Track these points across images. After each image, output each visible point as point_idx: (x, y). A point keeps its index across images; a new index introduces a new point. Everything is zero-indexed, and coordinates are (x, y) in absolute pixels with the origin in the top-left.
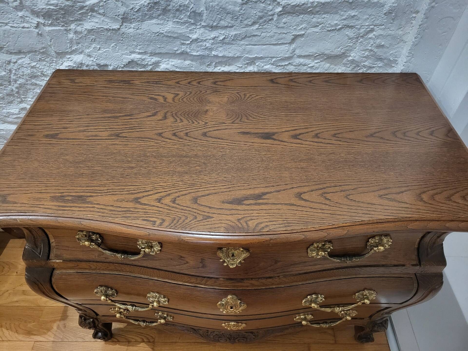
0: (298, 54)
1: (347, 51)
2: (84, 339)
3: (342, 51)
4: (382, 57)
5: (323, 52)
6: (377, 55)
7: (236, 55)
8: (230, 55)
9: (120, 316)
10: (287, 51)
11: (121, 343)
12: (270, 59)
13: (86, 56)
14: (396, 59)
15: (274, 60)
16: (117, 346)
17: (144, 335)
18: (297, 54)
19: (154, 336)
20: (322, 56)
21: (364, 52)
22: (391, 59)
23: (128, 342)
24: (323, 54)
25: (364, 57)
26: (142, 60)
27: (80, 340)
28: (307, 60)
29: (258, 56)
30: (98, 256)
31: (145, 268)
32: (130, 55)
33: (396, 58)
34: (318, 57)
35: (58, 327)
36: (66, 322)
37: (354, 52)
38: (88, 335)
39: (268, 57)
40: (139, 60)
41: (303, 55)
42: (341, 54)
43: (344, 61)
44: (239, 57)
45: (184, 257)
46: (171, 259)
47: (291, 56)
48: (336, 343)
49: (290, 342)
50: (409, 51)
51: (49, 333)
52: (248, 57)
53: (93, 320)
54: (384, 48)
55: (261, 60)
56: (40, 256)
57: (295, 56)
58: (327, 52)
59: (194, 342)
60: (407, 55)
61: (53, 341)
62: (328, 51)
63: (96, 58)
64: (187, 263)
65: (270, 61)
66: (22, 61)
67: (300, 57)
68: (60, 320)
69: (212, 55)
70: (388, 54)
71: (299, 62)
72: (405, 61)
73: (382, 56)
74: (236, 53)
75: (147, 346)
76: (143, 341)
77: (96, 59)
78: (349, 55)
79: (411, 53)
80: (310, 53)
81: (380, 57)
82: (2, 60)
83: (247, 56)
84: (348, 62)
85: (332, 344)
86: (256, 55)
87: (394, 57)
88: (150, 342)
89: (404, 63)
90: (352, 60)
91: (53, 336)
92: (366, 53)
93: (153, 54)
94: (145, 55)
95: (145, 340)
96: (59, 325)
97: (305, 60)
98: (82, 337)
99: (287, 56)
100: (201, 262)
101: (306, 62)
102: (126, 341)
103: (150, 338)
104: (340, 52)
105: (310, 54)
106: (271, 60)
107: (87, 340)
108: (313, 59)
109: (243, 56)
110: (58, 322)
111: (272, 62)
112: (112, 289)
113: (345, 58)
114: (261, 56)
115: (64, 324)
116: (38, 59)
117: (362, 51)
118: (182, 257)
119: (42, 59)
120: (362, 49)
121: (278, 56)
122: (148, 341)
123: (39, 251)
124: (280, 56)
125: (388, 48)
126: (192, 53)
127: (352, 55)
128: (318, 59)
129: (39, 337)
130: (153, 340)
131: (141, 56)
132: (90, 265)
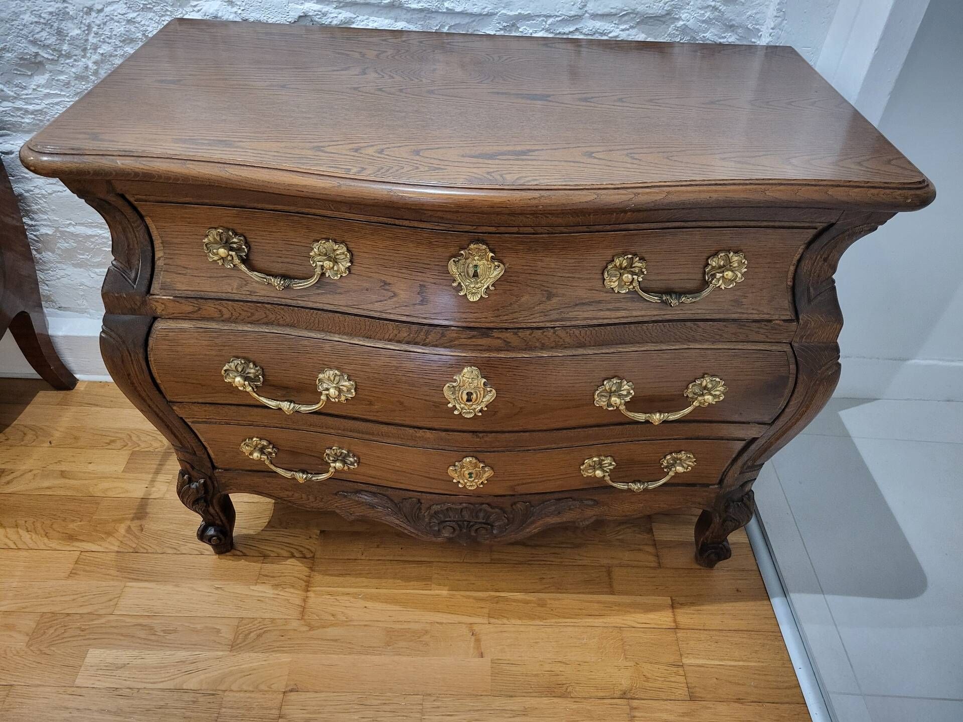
0: (592, 12)
1: (675, 8)
2: (179, 551)
3: (665, 8)
4: (734, 23)
5: (633, 7)
6: (726, 19)
7: (486, 10)
8: (475, 10)
9: (259, 456)
10: (572, 3)
11: (248, 557)
12: (543, 20)
13: (226, 4)
14: (757, 27)
15: (549, 22)
16: (243, 563)
17: (294, 547)
18: (589, 11)
19: (313, 549)
20: (631, 15)
21: (703, 12)
22: (749, 26)
23: (264, 557)
24: (634, 12)
25: (703, 22)
26: (323, 14)
27: (170, 551)
28: (608, 24)
29: (523, 12)
30: (237, 289)
31: (320, 312)
32: (302, 3)
33: (758, 24)
34: (626, 18)
35: (129, 529)
36: (143, 522)
37: (686, 11)
38: (186, 544)
39: (539, 16)
40: (317, 15)
41: (599, 12)
42: (664, 13)
43: (670, 29)
44: (490, 15)
45: (390, 284)
46: (367, 290)
47: (580, 14)
48: (660, 566)
49: (574, 564)
50: (777, 7)
51: (111, 539)
52: (505, 15)
53: (205, 481)
54: (737, 4)
55: (529, 21)
56: (135, 286)
57: (587, 15)
58: (640, 8)
59: (391, 560)
60: (775, 14)
61: (118, 552)
62: (642, 6)
63: (242, 8)
64: (395, 295)
65: (544, 23)
66: (112, 8)
67: (594, 16)
68: (133, 519)
69: (445, 10)
70: (744, 17)
71: (594, 27)
72: (772, 26)
73: (734, 20)
74: (485, 5)
75: (301, 565)
76: (293, 556)
77: (243, 10)
78: (677, 16)
79: (781, 11)
80: (612, 8)
81: (731, 23)
82: (77, 5)
83: (504, 11)
84: (677, 30)
85: (654, 568)
86: (519, 11)
87: (754, 22)
88: (305, 558)
89: (771, 31)
90: (684, 27)
91: (117, 543)
92: (707, 15)
93: (341, 5)
94: (328, 5)
95: (297, 555)
96: (129, 527)
97: (603, 23)
98: (174, 547)
99: (573, 13)
100: (418, 293)
101: (606, 28)
102: (260, 555)
103: (305, 551)
104: (663, 9)
105: (612, 11)
106: (546, 22)
107: (184, 552)
108: (616, 22)
109: (497, 13)
110: (128, 523)
111: (547, 26)
112: (256, 367)
113: (672, 23)
114: (529, 12)
115: (141, 526)
116: (142, 6)
117: (700, 9)
118: (386, 283)
119: (148, 6)
120: (700, 6)
121: (558, 14)
122: (301, 556)
123: (133, 275)
124: (560, 12)
125: (743, 4)
126: (409, 5)
127: (683, 16)
128: (625, 22)
129: (90, 544)
130: (311, 555)
131: (322, 6)
132: (220, 308)
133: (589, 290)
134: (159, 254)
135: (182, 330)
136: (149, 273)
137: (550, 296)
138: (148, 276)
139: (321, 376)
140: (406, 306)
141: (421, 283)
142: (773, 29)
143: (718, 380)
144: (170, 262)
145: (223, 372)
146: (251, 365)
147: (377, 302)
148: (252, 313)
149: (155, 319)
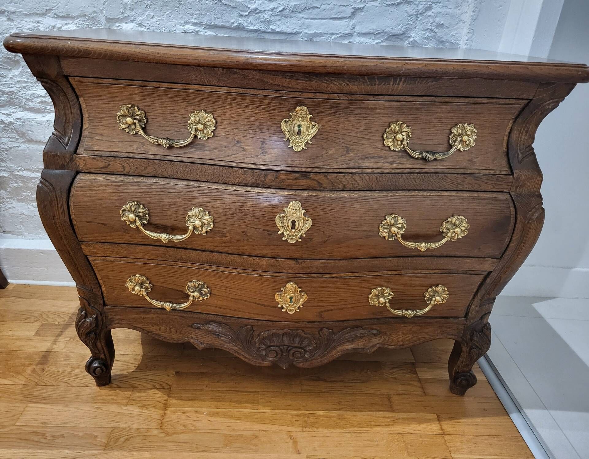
0: (358, 31)
1: (408, 30)
2: (70, 384)
3: (402, 30)
4: (443, 39)
5: (383, 29)
6: (438, 37)
7: (295, 30)
8: (288, 30)
9: (139, 289)
10: (347, 26)
11: (121, 388)
12: (329, 36)
13: (137, 25)
14: (457, 42)
15: (333, 37)
16: (117, 392)
17: (156, 382)
18: (357, 31)
19: (170, 383)
20: (382, 34)
21: (424, 33)
22: (452, 41)
23: (134, 388)
24: (383, 32)
25: (425, 38)
26: (196, 32)
27: (63, 384)
28: (368, 40)
29: (317, 31)
30: (137, 149)
31: (192, 164)
32: (184, 25)
33: (458, 40)
34: (379, 36)
35: (34, 371)
36: (45, 366)
37: (415, 32)
38: (76, 380)
39: (327, 34)
40: (193, 32)
41: (363, 32)
42: (401, 33)
43: (405, 43)
44: (297, 33)
45: (241, 142)
46: (225, 147)
47: (351, 33)
48: (425, 394)
50: (469, 27)
51: (20, 377)
52: (306, 33)
53: (96, 317)
54: (445, 28)
55: (320, 37)
56: (67, 148)
57: (355, 34)
58: (387, 30)
59: (228, 391)
60: (468, 31)
61: (24, 385)
62: (389, 28)
63: (147, 28)
64: (244, 150)
65: (330, 38)
66: (67, 27)
67: (360, 34)
68: (37, 364)
69: (270, 31)
70: (449, 36)
71: (360, 41)
72: (467, 39)
73: (443, 38)
74: (295, 27)
75: (161, 393)
76: (155, 388)
77: (148, 29)
78: (409, 35)
79: (471, 29)
80: (370, 29)
81: (441, 40)
82: (46, 25)
83: (306, 31)
84: (409, 44)
85: (421, 396)
86: (315, 31)
87: (455, 39)
88: (164, 389)
89: (466, 42)
90: (413, 42)
91: (24, 379)
92: (427, 34)
93: (208, 27)
94: (199, 27)
95: (158, 387)
96: (34, 369)
97: (365, 39)
98: (67, 381)
99: (347, 32)
100: (260, 148)
101: (367, 41)
102: (130, 387)
103: (164, 385)
104: (401, 30)
105: (370, 31)
106: (331, 38)
107: (74, 385)
108: (373, 38)
109: (301, 32)
110: (34, 366)
111: (332, 40)
112: (145, 208)
113: (406, 40)
114: (320, 31)
115: (43, 368)
116: (85, 26)
117: (422, 30)
118: (238, 142)
119: (89, 26)
120: (422, 29)
121: (338, 33)
122: (161, 387)
123: (66, 140)
124: (339, 32)
125: (448, 28)
126: (248, 28)
127: (413, 35)
128: (378, 38)
129: (3, 380)
130: (169, 387)
131: (196, 27)
132: (124, 164)
133: (374, 148)
134: (85, 126)
135: (96, 181)
136: (78, 139)
137: (348, 151)
138: (76, 140)
139: (190, 213)
140: (251, 157)
141: (262, 140)
142: (467, 40)
143: (463, 217)
144: (93, 131)
145: (121, 211)
146: (141, 206)
147: (231, 155)
148: (145, 168)
149: (78, 173)
